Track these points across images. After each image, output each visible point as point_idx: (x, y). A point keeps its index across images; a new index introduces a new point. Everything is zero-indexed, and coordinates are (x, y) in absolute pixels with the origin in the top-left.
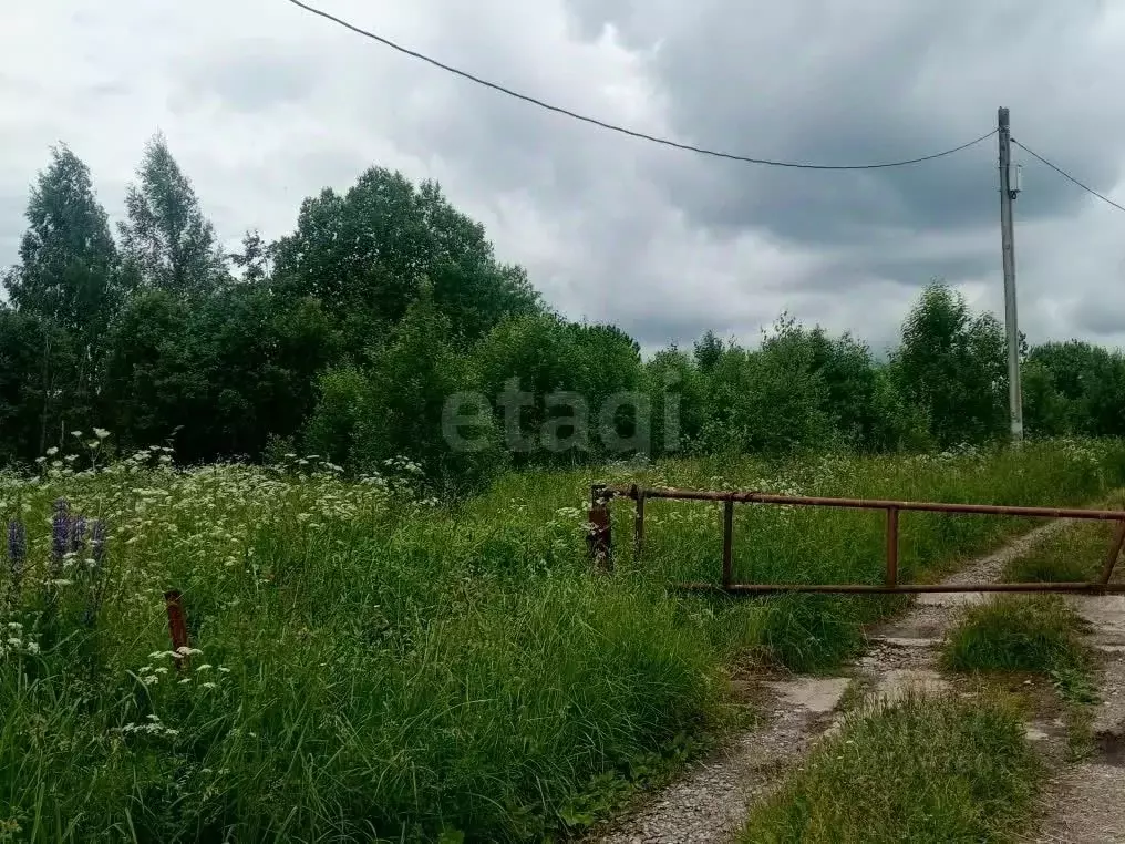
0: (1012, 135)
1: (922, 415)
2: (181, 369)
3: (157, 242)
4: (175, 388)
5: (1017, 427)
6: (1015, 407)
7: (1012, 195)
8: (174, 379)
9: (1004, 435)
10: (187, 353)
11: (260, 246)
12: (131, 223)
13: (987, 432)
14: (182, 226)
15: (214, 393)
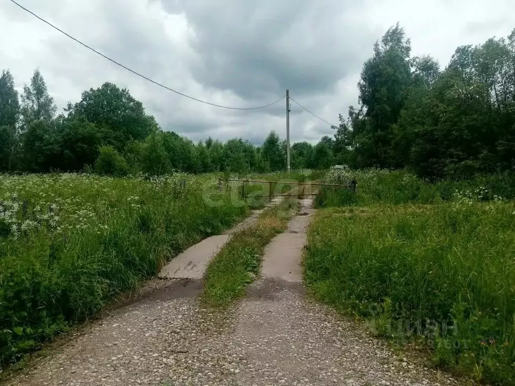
0: (289, 96)
1: (268, 164)
2: (52, 144)
3: (33, 101)
4: (50, 150)
5: (289, 167)
6: (289, 163)
7: (289, 111)
8: (50, 147)
9: (286, 169)
10: (53, 139)
11: (72, 106)
12: (24, 95)
13: (282, 168)
14: (41, 97)
15: (62, 152)
